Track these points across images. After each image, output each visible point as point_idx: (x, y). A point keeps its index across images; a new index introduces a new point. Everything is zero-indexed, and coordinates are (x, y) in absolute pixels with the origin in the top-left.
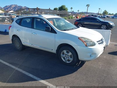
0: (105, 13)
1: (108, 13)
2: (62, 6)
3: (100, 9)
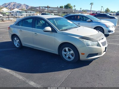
0: (107, 11)
1: (110, 11)
2: (67, 5)
3: (102, 7)
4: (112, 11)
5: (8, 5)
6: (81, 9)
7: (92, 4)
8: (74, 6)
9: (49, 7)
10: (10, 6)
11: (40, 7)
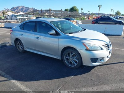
2: (73, 7)
3: (112, 9)
4: (123, 14)
5: (16, 9)
6: (89, 12)
7: (100, 6)
8: (82, 9)
9: (51, 10)
10: (18, 10)
11: (41, 10)
